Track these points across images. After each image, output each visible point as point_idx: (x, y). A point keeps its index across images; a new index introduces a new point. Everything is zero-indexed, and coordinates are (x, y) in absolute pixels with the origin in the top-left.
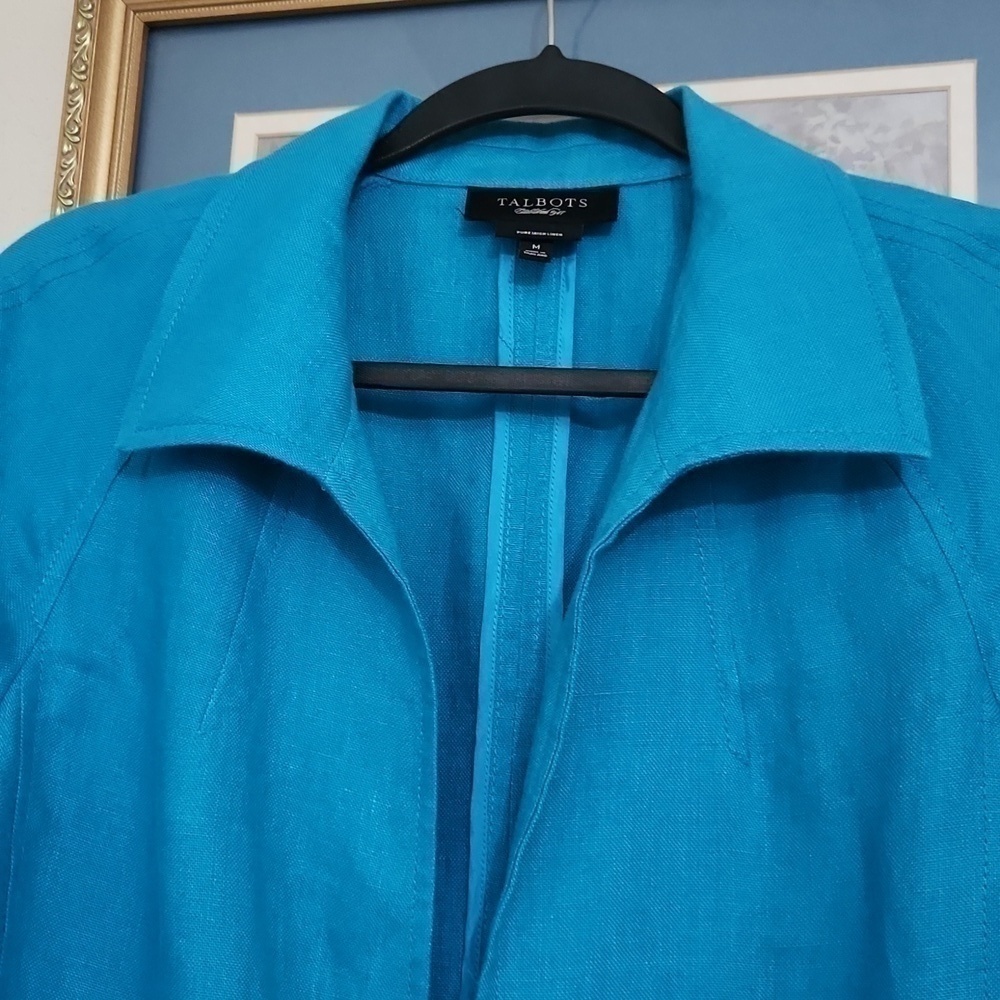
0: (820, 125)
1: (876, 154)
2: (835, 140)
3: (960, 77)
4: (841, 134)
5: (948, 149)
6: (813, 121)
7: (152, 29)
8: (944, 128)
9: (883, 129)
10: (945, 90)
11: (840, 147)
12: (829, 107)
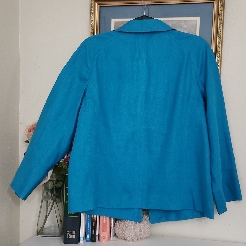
0: (182, 24)
1: (188, 28)
2: (184, 26)
3: (198, 19)
4: (185, 25)
5: (196, 28)
6: (181, 23)
7: (100, 7)
8: (196, 25)
9: (189, 25)
10: (197, 20)
11: (184, 27)
12: (183, 22)
